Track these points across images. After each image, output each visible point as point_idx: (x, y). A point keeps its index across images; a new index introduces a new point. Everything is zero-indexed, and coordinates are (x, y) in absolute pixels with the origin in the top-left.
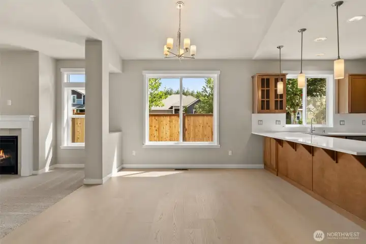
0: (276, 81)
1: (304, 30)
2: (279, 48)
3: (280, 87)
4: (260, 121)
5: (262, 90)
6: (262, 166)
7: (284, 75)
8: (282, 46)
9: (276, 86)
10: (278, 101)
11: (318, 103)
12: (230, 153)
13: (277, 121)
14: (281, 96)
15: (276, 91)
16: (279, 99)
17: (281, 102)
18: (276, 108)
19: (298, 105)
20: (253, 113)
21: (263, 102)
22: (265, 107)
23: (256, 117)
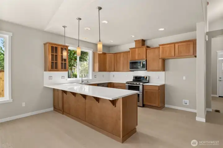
0: (62, 49)
1: (80, 19)
2: (64, 27)
3: (65, 54)
4: (51, 77)
5: (52, 55)
6: (52, 109)
7: (67, 47)
8: (66, 27)
9: (62, 53)
10: (63, 63)
11: (83, 65)
12: (24, 104)
13: (62, 76)
14: (65, 60)
15: (62, 56)
16: (64, 62)
17: (65, 64)
18: (62, 68)
19: (73, 66)
20: (45, 71)
21: (52, 63)
22: (54, 67)
23: (47, 74)
